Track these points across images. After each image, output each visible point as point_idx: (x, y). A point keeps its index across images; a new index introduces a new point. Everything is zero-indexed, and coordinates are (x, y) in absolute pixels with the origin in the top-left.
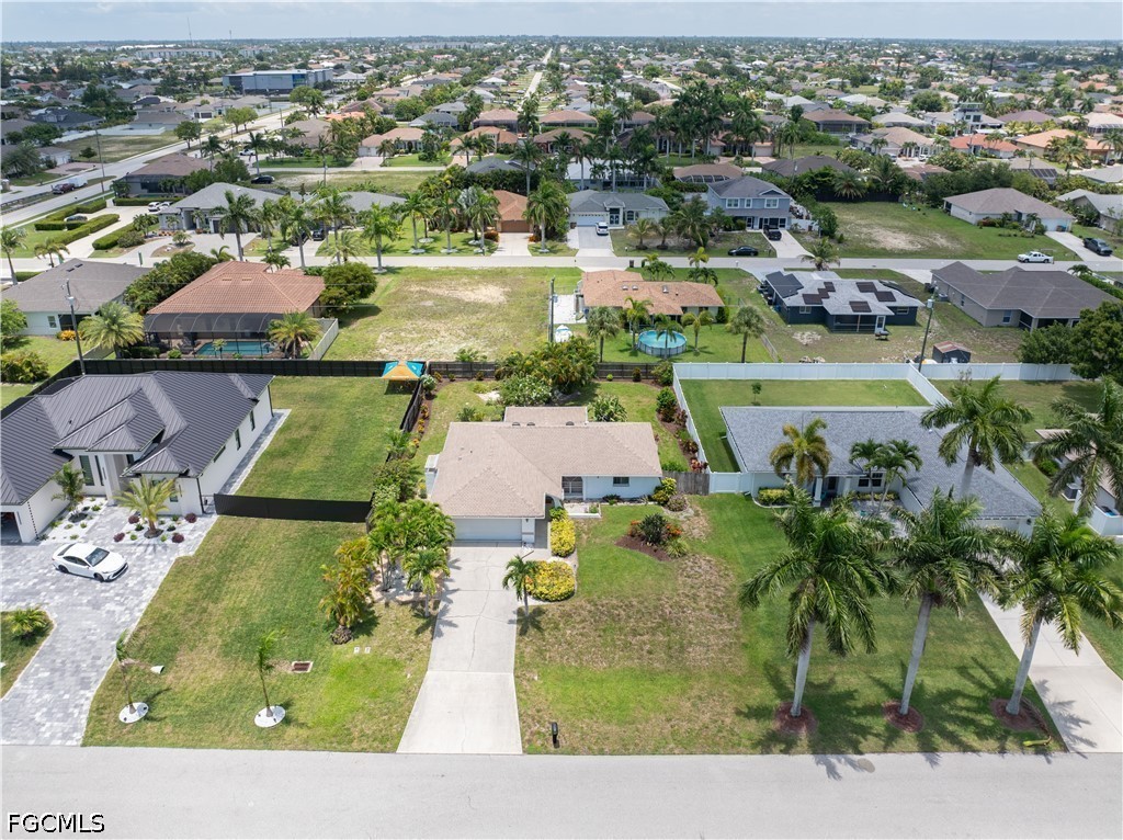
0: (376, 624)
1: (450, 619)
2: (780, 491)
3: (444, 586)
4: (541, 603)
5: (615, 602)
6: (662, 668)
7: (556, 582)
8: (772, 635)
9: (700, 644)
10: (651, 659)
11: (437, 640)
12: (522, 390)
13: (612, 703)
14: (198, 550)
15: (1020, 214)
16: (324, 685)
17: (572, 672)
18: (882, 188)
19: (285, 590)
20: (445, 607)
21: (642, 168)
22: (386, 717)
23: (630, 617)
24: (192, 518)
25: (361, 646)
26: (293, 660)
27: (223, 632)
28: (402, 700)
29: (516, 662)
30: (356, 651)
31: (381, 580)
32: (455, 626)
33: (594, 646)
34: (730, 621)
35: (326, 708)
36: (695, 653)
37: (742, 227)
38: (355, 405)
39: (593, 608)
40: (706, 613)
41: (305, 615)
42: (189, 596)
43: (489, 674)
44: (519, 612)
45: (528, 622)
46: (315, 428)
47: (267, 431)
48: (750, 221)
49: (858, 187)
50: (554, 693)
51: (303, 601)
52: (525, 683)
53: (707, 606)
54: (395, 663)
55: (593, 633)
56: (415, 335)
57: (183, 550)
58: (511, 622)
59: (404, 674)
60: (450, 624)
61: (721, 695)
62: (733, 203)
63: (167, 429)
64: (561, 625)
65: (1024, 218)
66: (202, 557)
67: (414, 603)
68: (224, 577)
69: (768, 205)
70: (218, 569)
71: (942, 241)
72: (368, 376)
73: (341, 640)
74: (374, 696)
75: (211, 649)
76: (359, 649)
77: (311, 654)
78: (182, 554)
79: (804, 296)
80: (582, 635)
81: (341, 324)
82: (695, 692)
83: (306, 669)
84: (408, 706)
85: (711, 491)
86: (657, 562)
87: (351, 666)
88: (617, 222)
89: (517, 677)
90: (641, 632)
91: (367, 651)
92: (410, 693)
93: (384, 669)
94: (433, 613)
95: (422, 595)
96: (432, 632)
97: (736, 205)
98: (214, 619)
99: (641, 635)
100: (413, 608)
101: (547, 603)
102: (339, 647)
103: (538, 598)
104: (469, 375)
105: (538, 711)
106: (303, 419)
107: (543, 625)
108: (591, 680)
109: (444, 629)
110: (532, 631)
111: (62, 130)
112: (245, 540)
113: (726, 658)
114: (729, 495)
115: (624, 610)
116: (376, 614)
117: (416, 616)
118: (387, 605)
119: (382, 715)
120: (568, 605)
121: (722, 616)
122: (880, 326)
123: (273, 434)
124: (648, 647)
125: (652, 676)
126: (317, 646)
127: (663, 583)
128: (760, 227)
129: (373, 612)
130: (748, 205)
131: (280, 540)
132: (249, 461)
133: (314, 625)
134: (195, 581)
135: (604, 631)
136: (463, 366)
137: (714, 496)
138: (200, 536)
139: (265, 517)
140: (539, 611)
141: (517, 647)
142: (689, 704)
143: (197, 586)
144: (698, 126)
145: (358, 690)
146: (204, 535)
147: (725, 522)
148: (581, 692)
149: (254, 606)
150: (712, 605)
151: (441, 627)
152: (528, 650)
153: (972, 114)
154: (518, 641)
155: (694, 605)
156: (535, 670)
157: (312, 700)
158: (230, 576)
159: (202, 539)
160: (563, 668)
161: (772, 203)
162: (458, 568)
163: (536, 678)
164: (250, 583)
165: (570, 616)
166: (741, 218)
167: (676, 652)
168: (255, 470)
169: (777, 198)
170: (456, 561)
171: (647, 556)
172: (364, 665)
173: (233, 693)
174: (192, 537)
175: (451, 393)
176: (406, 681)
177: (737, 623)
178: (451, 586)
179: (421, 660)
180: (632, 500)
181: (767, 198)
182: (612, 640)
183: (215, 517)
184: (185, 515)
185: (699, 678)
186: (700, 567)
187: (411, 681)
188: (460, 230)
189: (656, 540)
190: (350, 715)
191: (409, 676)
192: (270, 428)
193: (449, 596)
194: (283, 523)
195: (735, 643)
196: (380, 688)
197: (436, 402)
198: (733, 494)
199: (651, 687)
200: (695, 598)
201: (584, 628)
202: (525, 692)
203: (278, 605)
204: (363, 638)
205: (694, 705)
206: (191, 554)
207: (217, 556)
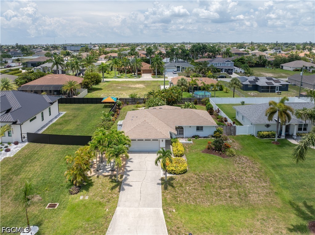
0: (92, 185)
1: (128, 183)
2: (267, 132)
3: (125, 169)
4: (172, 175)
5: (207, 174)
6: (238, 205)
7: (178, 165)
8: (287, 188)
9: (254, 193)
10: (231, 200)
11: (121, 192)
12: (155, 102)
13: (217, 223)
14: (15, 155)
15: (306, 67)
16: (63, 215)
17: (192, 207)
18: (260, 63)
19: (51, 171)
20: (126, 177)
21: (185, 58)
22: (94, 232)
23: (217, 181)
24: (16, 143)
25: (84, 196)
26: (49, 202)
27: (17, 189)
28: (103, 223)
29: (163, 203)
30: (81, 198)
31: (96, 167)
32: (131, 186)
33: (201, 195)
34: (266, 182)
35: (61, 227)
36: (253, 197)
37: (219, 72)
38: (91, 111)
39: (198, 177)
40: (252, 178)
41: (58, 181)
42: (5, 173)
43: (149, 209)
44: (162, 179)
45: (166, 184)
46: (75, 117)
47: (56, 117)
48: (222, 70)
49: (252, 63)
50: (185, 219)
51: (58, 175)
52: (168, 213)
53: (252, 176)
54: (100, 204)
55: (200, 188)
56: (114, 94)
57: (8, 155)
58: (158, 184)
59: (105, 209)
60: (129, 185)
61: (274, 218)
62: (216, 64)
63: (12, 109)
64: (184, 185)
65: (308, 68)
66: (16, 157)
67: (111, 176)
68: (24, 165)
69: (227, 65)
70: (22, 162)
71: (284, 75)
72: (97, 104)
73: (74, 192)
74: (88, 220)
75: (8, 198)
76: (82, 197)
77: (58, 200)
78: (7, 156)
79: (249, 81)
80: (194, 189)
81: (88, 92)
82: (260, 217)
83: (54, 207)
84: (106, 226)
85: (237, 134)
86: (223, 158)
87: (78, 205)
88: (179, 71)
89: (164, 210)
90: (224, 188)
91: (87, 198)
92: (108, 219)
93: (94, 207)
94: (120, 180)
95: (115, 173)
96: (120, 189)
97: (217, 65)
98: (14, 183)
99: (224, 189)
100: (111, 178)
101: (175, 175)
102: (73, 196)
103: (170, 173)
104: (134, 103)
105: (178, 228)
106: (70, 114)
107: (174, 185)
108: (203, 212)
109: (126, 187)
110: (169, 188)
111: (12, 57)
112: (37, 151)
113: (270, 199)
114: (244, 135)
115: (213, 178)
116: (93, 181)
117: (112, 182)
118: (98, 177)
119: (91, 231)
120: (185, 176)
121: (261, 180)
122: (277, 90)
123: (58, 118)
124: (229, 195)
125: (235, 209)
126: (62, 196)
127: (228, 166)
128: (225, 72)
129: (91, 180)
130: (221, 65)
131: (53, 151)
132: (46, 126)
133: (62, 186)
134: (10, 167)
135: (205, 187)
136: (132, 100)
137: (238, 136)
138: (18, 149)
139: (48, 144)
140: (172, 179)
141: (163, 195)
142: (258, 223)
143: (10, 168)
144: (200, 50)
145: (80, 217)
146: (20, 149)
147: (247, 144)
148: (199, 218)
149: (35, 177)
150: (254, 175)
151: (124, 186)
152: (168, 197)
153: (278, 50)
154: (163, 192)
155: (246, 175)
156: (173, 207)
157: (55, 223)
158: (27, 165)
159: (18, 151)
160: (187, 206)
161: (228, 64)
162: (132, 162)
163: (174, 211)
164: (36, 168)
165: (187, 180)
166: (219, 69)
167: (244, 197)
168: (48, 128)
169: (230, 63)
170: (131, 159)
171: (218, 156)
172: (84, 205)
173: (13, 219)
174: (14, 150)
175: (127, 108)
176: (106, 212)
177: (269, 183)
178: (128, 169)
179: (114, 202)
180: (204, 137)
181: (227, 63)
182: (210, 191)
183: (27, 143)
184: (14, 142)
185: (259, 210)
186: (243, 160)
187: (108, 212)
188: (129, 73)
189: (220, 150)
190: (74, 231)
191: (107, 210)
192: (57, 117)
193: (128, 173)
194: (56, 146)
195: (271, 192)
196: (92, 216)
197: (121, 110)
198: (246, 135)
199: (236, 214)
200: (245, 172)
201: (195, 186)
202: (169, 218)
203: (47, 177)
204: (84, 191)
205: (261, 223)
206: (12, 156)
207: (23, 157)
